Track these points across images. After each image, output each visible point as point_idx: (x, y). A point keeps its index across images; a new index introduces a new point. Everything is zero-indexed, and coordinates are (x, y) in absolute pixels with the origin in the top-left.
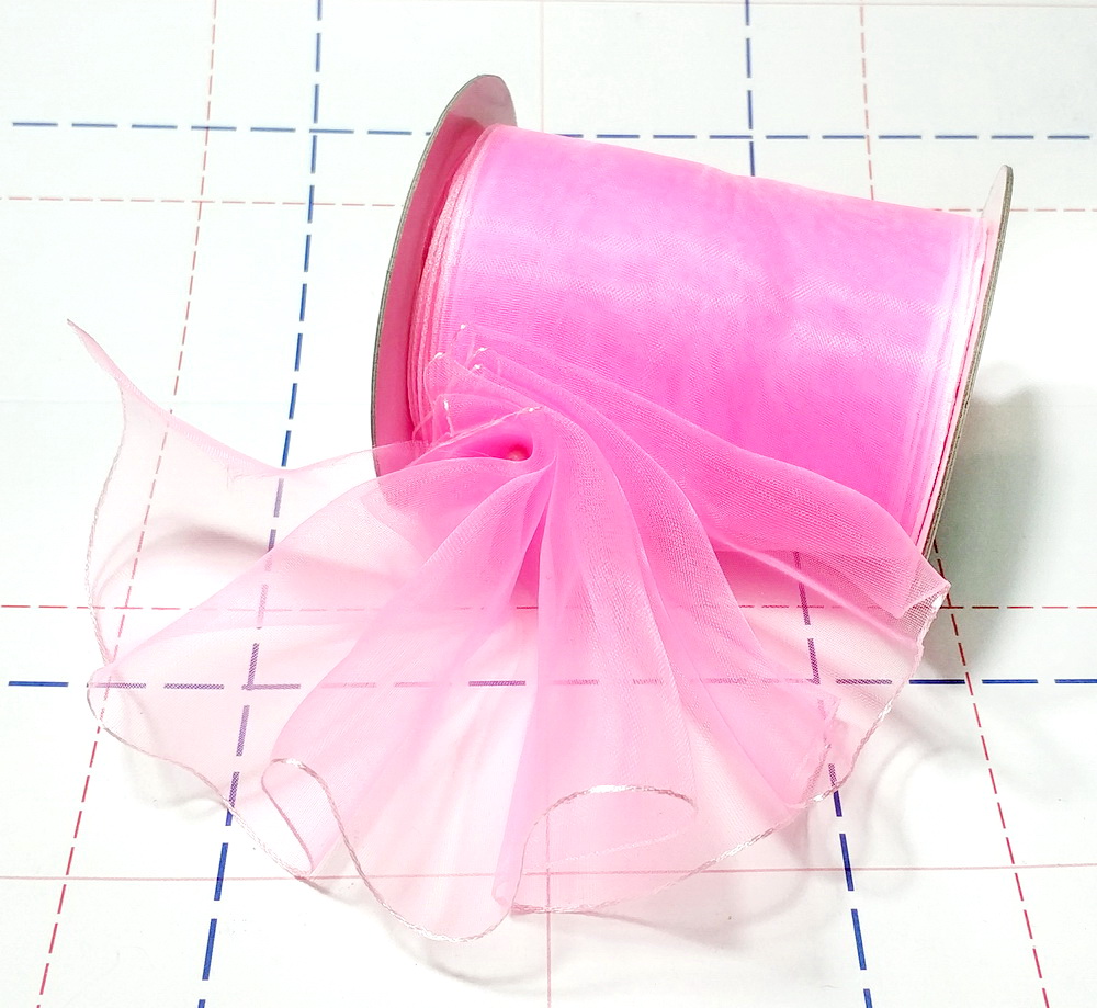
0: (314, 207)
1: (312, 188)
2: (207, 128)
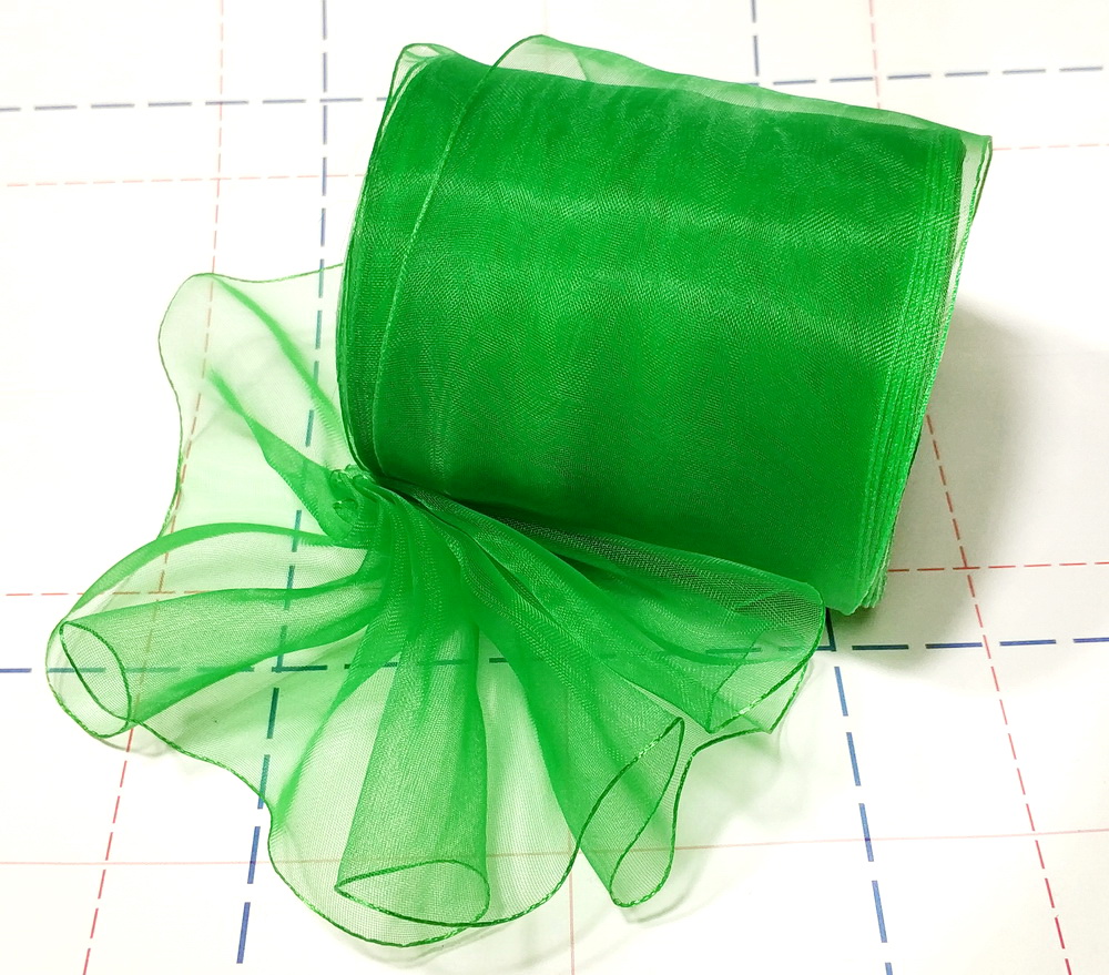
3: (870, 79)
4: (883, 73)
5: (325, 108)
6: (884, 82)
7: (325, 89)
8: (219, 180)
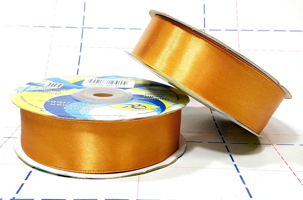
0: (82, 48)
1: (81, 43)
2: (54, 27)
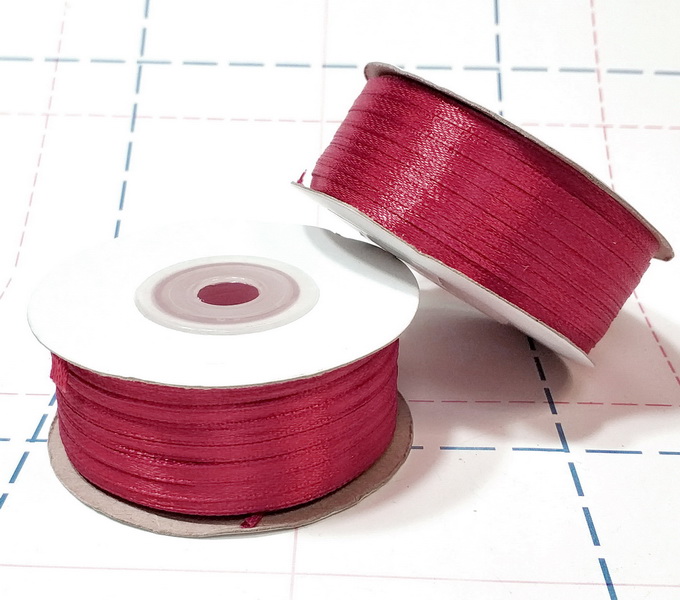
3: (592, 71)
4: (603, 67)
5: (140, 68)
6: (604, 73)
7: (142, 52)
8: (48, 115)
